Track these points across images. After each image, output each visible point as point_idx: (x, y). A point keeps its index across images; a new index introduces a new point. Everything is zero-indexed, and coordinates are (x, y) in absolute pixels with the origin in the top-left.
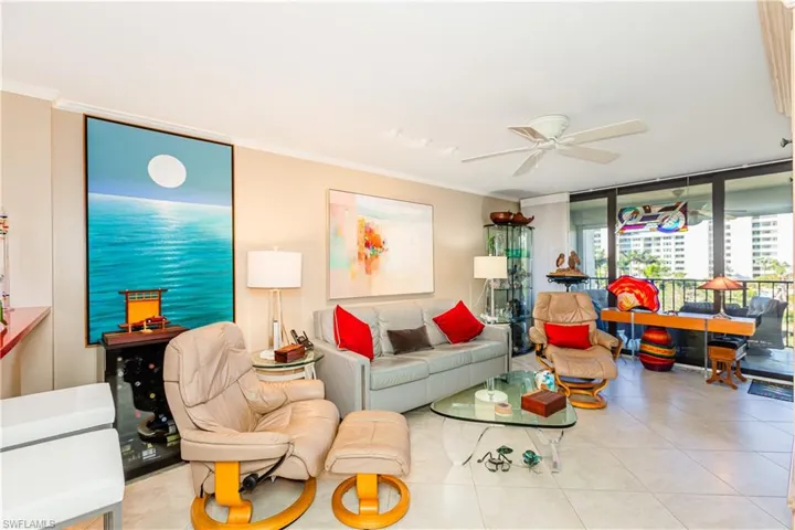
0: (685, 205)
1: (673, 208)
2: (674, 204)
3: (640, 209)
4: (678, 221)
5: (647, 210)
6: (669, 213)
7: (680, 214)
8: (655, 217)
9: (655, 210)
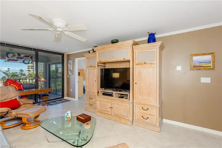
0: (32, 56)
1: (28, 56)
2: (28, 55)
3: (16, 54)
4: (30, 61)
5: (19, 55)
6: (27, 58)
7: (30, 58)
8: (22, 58)
9: (22, 56)
